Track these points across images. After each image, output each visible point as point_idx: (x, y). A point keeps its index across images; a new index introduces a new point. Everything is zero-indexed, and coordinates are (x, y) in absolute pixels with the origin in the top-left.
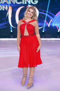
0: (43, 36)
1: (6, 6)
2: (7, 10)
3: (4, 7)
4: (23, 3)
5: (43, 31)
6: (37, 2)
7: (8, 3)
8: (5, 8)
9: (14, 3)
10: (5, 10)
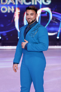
0: (58, 44)
1: (13, 7)
2: (13, 12)
3: (9, 8)
4: (33, 4)
5: (58, 38)
6: (49, 2)
7: (14, 4)
8: (11, 10)
9: (22, 4)
10: (11, 12)
